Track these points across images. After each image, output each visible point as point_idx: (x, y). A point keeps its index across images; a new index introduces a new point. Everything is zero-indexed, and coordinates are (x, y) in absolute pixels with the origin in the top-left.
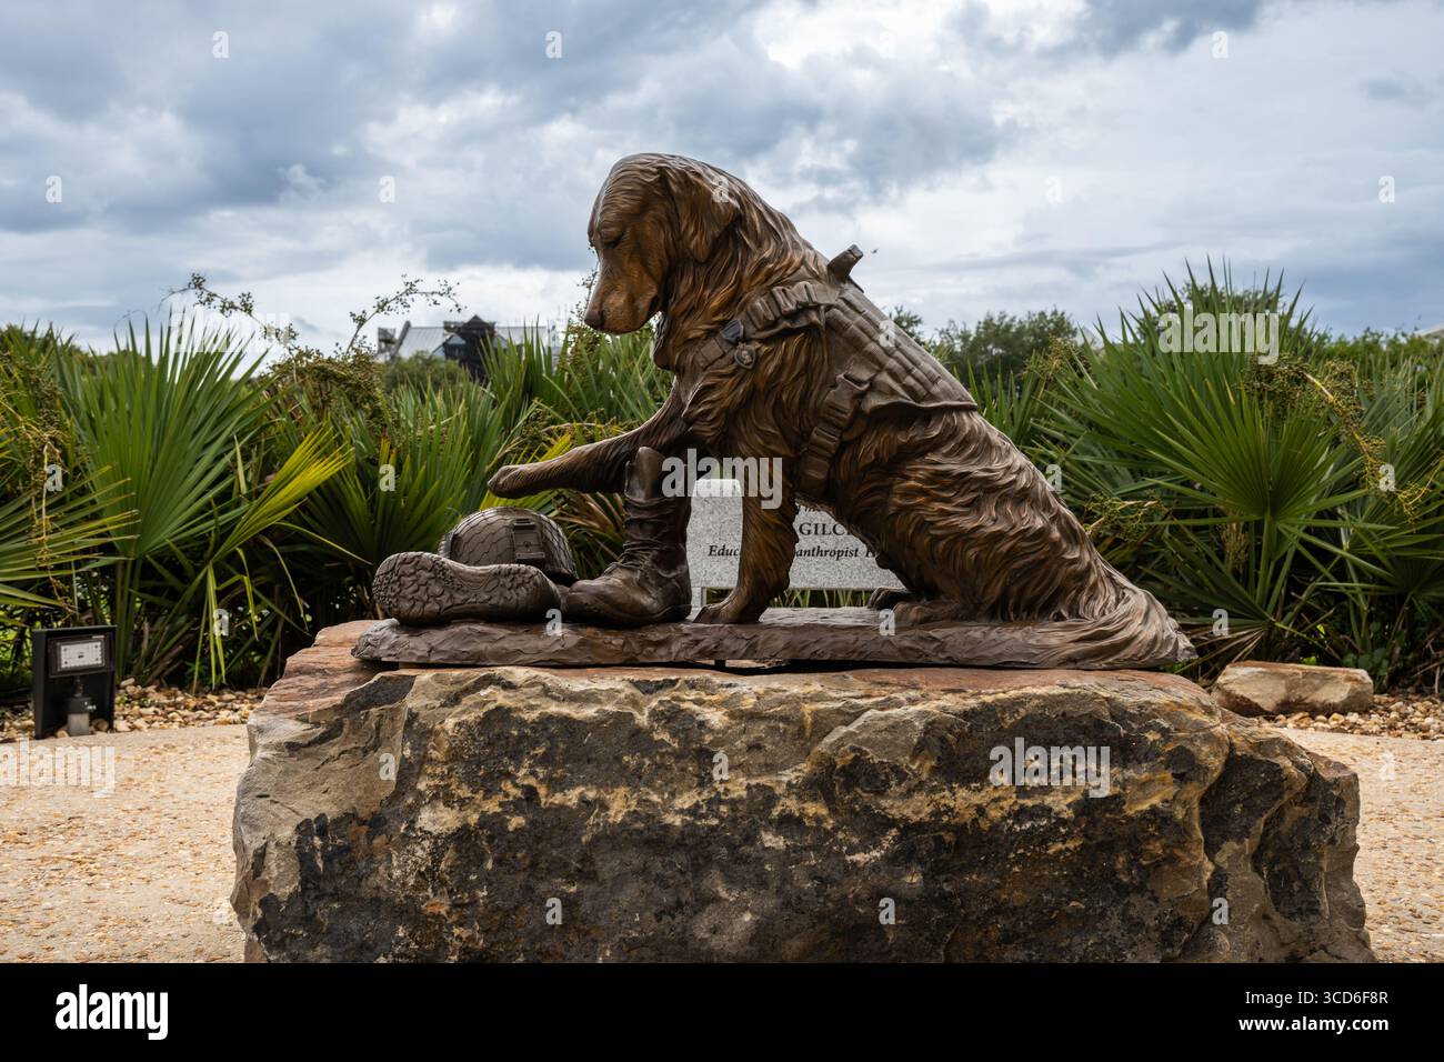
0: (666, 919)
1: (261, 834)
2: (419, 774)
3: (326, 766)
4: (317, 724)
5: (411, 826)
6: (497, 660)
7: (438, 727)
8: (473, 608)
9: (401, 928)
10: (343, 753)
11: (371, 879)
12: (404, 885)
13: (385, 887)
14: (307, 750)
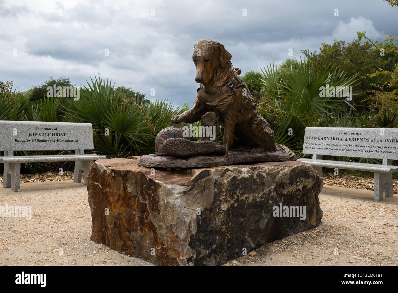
0: (257, 223)
1: (190, 218)
2: (219, 196)
3: (195, 197)
4: (188, 186)
5: (219, 210)
6: (215, 165)
7: (223, 183)
8: (201, 152)
9: (217, 237)
10: (198, 193)
11: (211, 225)
12: (219, 225)
13: (215, 227)
14: (188, 193)
